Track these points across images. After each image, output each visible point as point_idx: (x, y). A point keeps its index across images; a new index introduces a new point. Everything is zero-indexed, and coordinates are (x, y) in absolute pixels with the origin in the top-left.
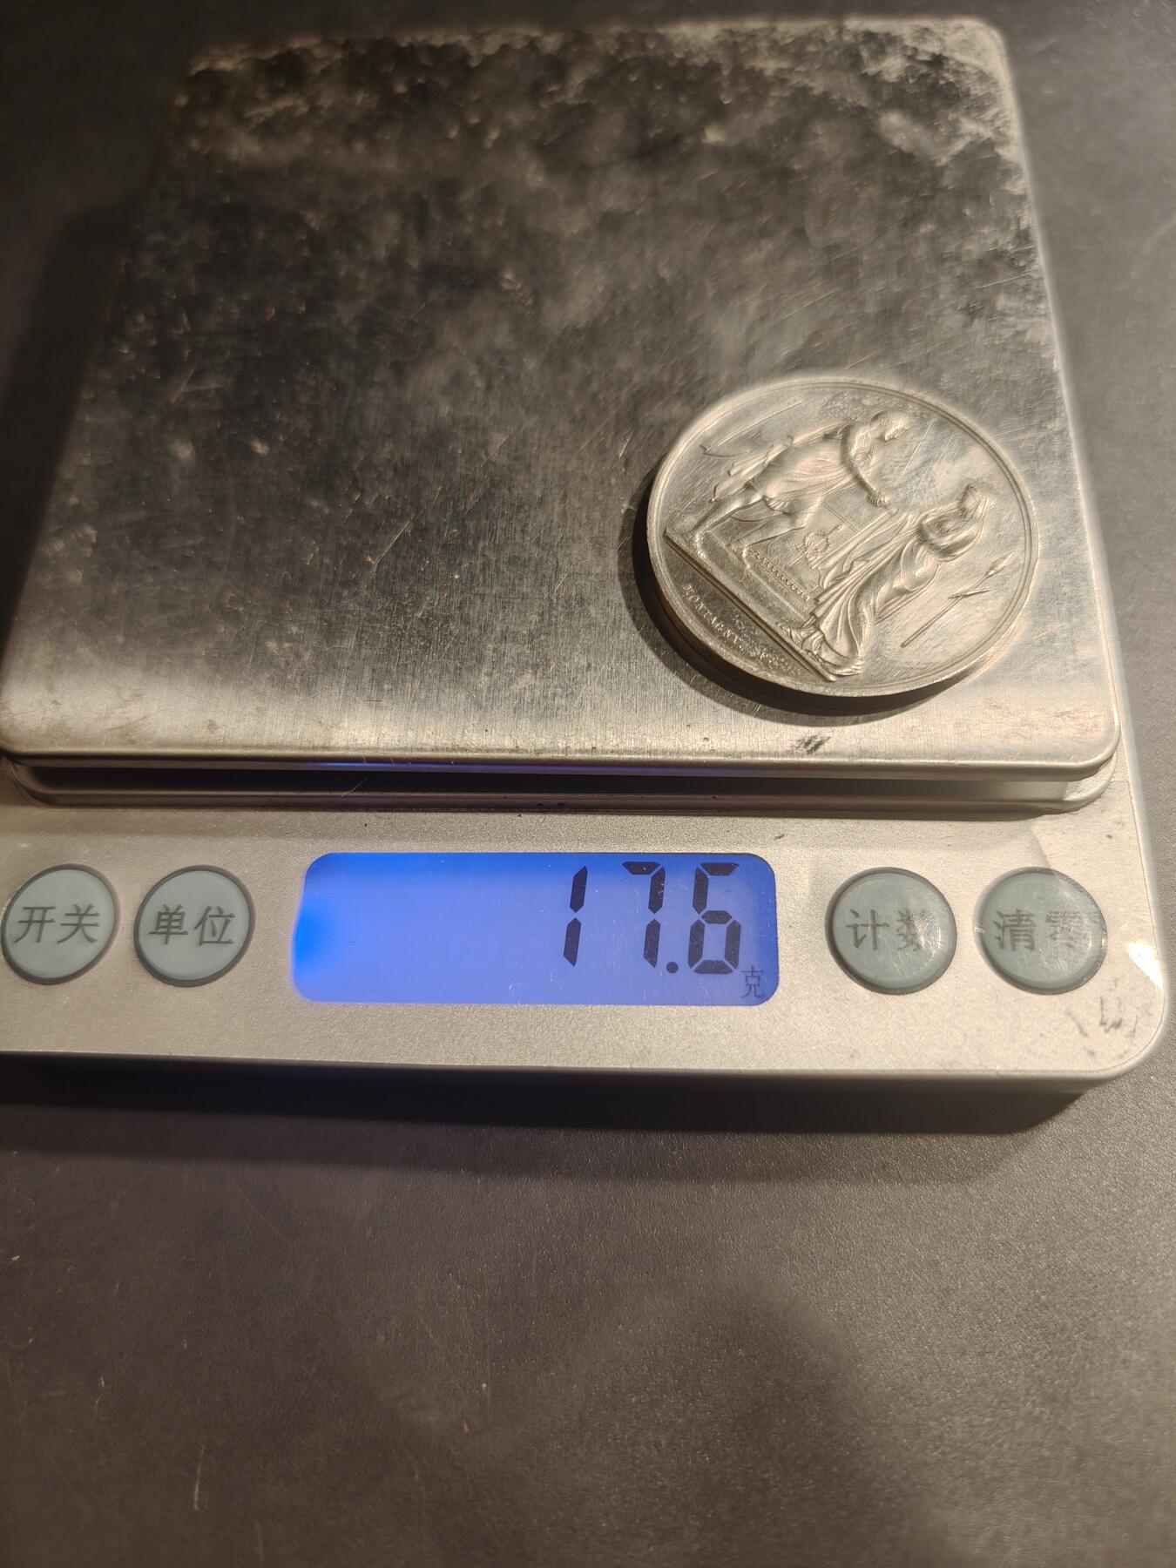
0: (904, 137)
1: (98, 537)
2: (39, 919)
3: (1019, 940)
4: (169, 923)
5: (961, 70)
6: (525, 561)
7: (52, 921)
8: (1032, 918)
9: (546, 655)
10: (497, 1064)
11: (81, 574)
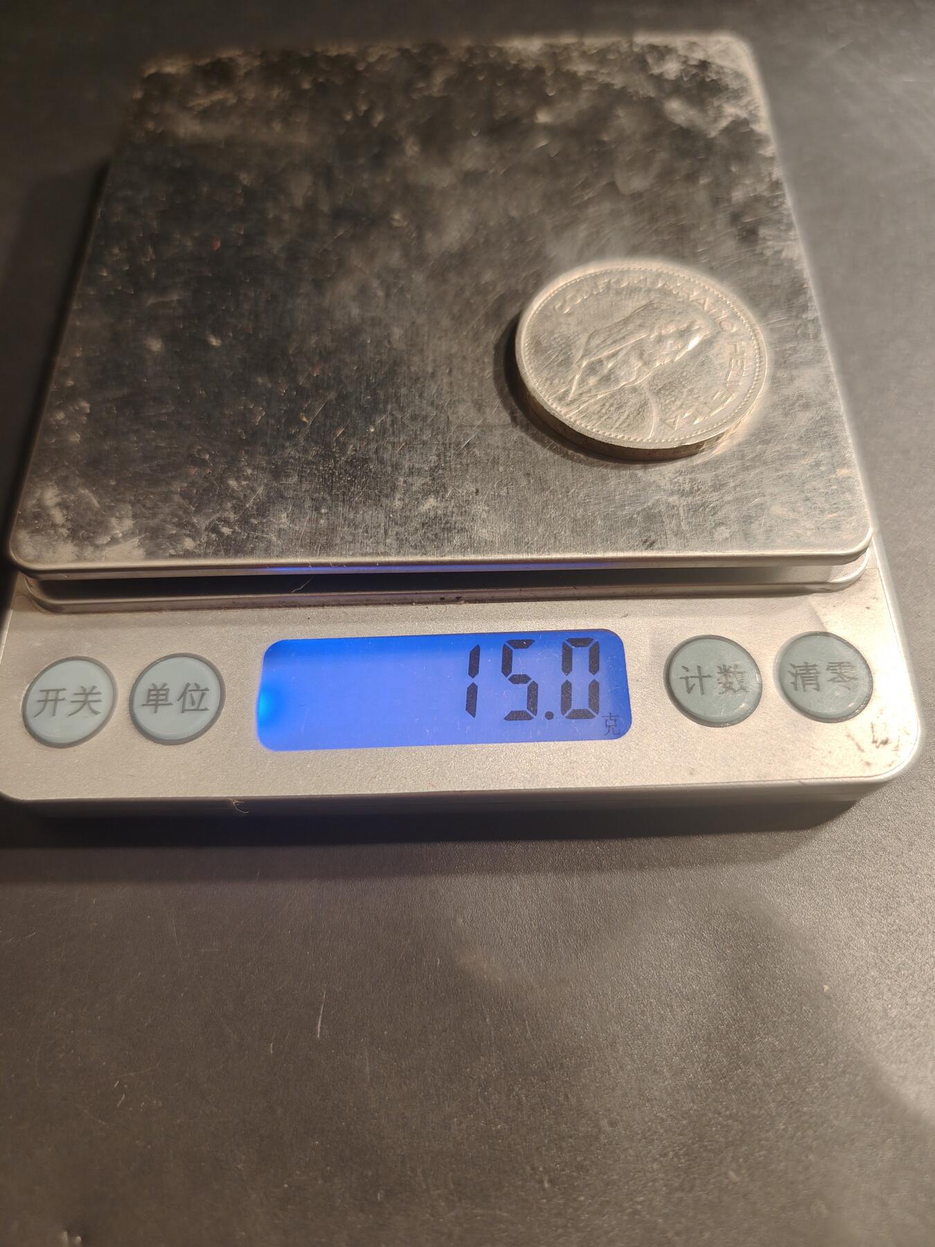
0: (683, 118)
1: (90, 409)
2: (54, 698)
3: (807, 684)
4: (157, 697)
5: (721, 71)
6: (423, 418)
7: (63, 699)
8: (816, 668)
9: (444, 485)
10: (421, 790)
11: (79, 436)
